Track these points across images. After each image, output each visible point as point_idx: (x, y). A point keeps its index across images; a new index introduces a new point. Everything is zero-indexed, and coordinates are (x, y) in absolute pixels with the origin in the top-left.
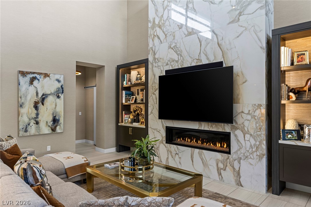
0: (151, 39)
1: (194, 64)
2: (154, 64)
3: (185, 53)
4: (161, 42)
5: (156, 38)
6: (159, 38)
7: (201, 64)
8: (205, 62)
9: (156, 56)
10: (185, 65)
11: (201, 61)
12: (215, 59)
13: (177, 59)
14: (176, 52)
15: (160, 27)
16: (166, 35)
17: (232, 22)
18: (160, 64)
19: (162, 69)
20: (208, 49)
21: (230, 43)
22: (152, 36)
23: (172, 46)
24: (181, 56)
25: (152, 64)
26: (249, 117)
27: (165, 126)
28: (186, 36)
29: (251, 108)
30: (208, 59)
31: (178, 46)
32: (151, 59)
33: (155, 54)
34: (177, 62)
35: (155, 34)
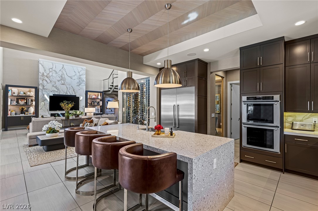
0: (41, 80)
1: (64, 94)
2: (43, 90)
3: (60, 90)
4: (48, 83)
5: (45, 80)
6: (46, 81)
7: (67, 94)
8: (69, 94)
9: (44, 87)
10: (61, 94)
11: (67, 93)
12: (72, 94)
13: (57, 91)
14: (56, 89)
15: (47, 77)
16: (51, 81)
17: (78, 86)
18: (47, 91)
19: (48, 93)
20: (70, 91)
21: (77, 91)
22: (42, 79)
23: (54, 86)
24: (59, 90)
25: (42, 90)
26: (82, 109)
27: (50, 113)
28: (61, 84)
29: (82, 107)
30: (70, 93)
31: (57, 86)
32: (40, 87)
33: (44, 86)
34: (57, 92)
35: (44, 79)
